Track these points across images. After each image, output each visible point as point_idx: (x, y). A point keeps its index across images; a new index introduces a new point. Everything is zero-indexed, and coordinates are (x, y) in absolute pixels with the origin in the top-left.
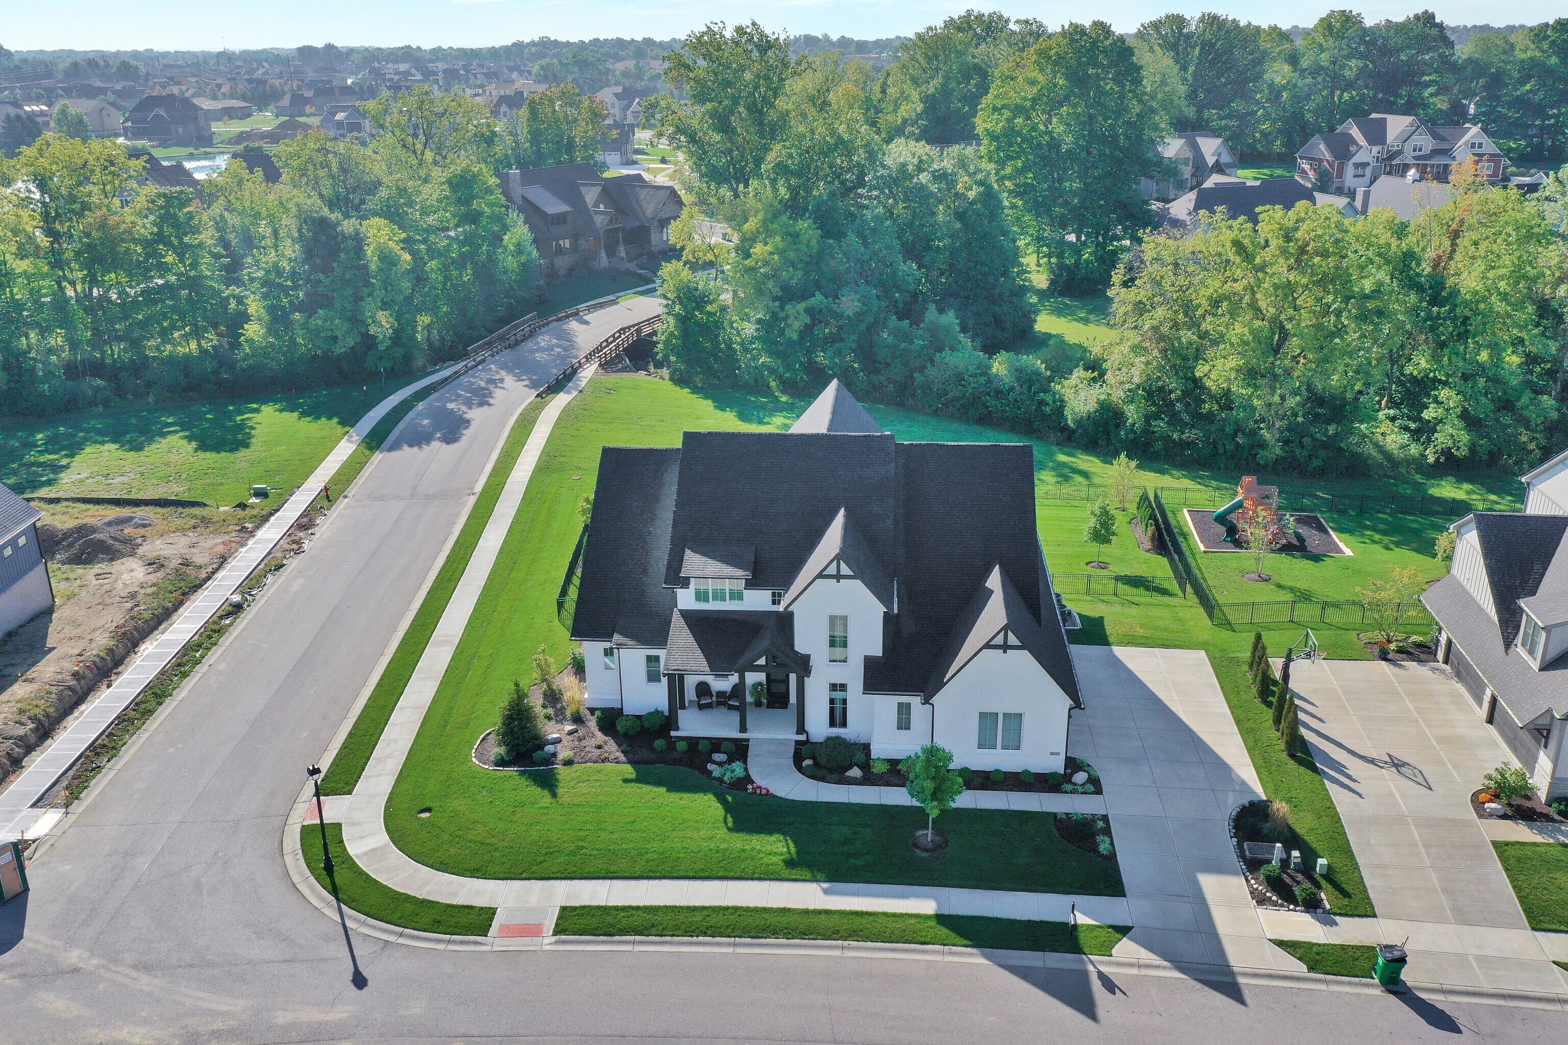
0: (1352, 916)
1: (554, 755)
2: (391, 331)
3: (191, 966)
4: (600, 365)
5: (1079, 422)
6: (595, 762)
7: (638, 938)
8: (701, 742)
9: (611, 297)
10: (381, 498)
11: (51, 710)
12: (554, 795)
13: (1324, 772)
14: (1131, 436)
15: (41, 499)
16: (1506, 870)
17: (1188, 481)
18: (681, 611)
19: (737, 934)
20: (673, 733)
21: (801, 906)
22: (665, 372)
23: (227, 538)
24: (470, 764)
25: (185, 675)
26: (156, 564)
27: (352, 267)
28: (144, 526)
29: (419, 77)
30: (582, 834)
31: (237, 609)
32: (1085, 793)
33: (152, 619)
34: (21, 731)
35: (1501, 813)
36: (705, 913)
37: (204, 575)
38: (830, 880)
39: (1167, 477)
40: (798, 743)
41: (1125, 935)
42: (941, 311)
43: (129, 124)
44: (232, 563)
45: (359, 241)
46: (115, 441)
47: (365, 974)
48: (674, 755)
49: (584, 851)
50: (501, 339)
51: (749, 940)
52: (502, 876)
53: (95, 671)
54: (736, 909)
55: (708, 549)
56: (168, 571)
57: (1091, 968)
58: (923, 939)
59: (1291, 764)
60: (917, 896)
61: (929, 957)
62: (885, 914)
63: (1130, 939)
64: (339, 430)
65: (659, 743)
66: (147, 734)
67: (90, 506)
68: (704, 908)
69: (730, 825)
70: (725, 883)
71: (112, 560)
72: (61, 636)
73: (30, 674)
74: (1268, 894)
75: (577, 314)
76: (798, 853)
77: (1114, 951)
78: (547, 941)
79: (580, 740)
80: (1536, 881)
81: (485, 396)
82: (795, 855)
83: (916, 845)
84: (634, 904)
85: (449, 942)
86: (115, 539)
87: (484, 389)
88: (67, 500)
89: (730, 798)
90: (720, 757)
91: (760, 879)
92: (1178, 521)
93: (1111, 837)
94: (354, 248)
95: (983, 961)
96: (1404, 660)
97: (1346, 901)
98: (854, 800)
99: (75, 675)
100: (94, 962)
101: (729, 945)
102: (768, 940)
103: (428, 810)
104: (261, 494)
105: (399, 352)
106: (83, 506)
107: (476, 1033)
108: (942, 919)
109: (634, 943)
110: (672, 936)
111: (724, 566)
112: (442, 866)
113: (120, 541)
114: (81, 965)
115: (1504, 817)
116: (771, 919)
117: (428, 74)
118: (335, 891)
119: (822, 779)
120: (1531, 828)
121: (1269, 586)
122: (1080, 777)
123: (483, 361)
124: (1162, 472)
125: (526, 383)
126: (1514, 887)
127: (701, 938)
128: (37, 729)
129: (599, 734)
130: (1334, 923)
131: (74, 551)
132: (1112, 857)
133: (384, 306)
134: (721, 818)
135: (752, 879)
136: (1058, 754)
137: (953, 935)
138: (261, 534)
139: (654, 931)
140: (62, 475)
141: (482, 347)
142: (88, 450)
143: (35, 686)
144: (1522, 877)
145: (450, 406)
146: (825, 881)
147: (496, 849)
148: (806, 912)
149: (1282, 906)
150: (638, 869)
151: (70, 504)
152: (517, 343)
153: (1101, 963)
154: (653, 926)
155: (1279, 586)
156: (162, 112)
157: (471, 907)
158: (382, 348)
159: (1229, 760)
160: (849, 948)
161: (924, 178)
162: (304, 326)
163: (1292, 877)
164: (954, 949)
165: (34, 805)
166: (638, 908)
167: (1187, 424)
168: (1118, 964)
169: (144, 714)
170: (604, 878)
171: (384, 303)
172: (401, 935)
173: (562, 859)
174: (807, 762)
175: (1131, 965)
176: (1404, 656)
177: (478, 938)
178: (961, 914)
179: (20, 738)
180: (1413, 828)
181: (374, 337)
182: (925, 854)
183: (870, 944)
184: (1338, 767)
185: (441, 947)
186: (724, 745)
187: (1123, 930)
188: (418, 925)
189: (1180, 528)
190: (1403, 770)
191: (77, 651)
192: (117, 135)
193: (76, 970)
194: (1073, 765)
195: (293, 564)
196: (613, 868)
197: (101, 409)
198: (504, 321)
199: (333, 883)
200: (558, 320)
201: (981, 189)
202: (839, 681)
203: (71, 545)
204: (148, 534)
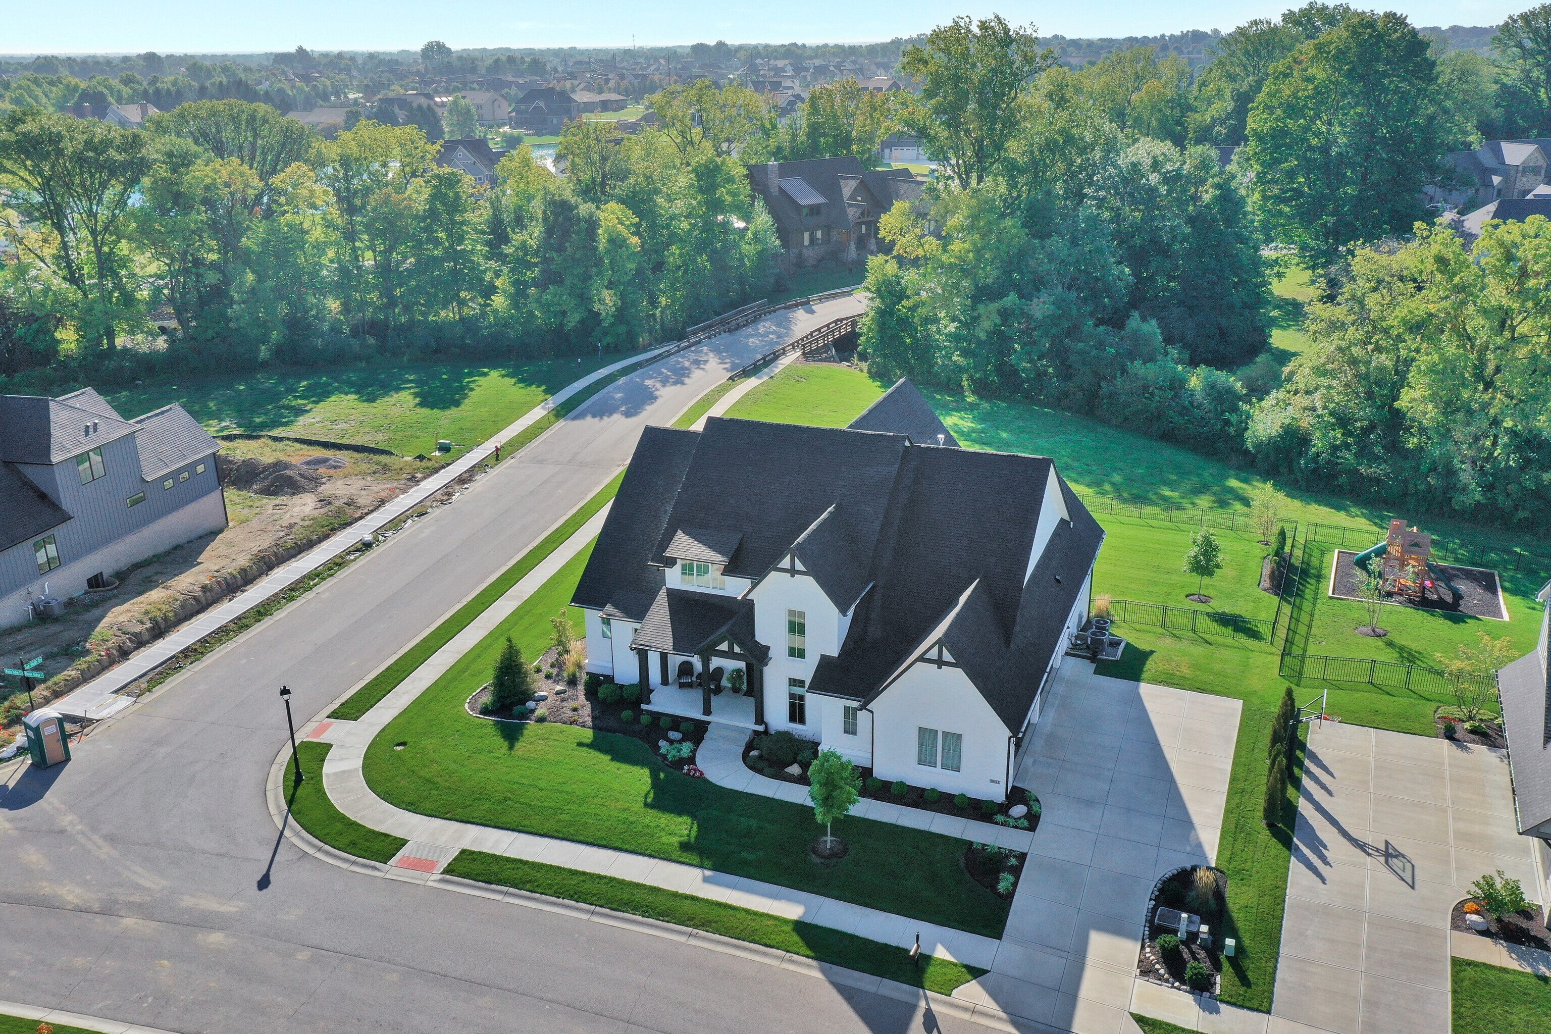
0: (1241, 1007)
1: (532, 711)
2: (614, 309)
3: (146, 845)
4: (803, 354)
5: (1259, 446)
6: (564, 723)
7: (512, 890)
8: (663, 718)
9: (848, 289)
10: (541, 462)
11: (171, 614)
12: (511, 747)
13: (1297, 848)
14: (1312, 466)
15: (270, 437)
16: (1454, 992)
17: (1364, 521)
18: (668, 589)
19: (599, 903)
20: (644, 707)
21: (673, 889)
22: (865, 366)
23: (395, 484)
24: (460, 709)
25: (292, 599)
26: (325, 501)
27: (584, 247)
28: (335, 467)
29: (791, 73)
30: (515, 786)
31: (367, 546)
32: (1016, 827)
33: (292, 548)
34: (138, 628)
35: (1480, 928)
36: (583, 878)
37: (357, 515)
38: (715, 868)
39: (1342, 514)
40: (756, 732)
41: (975, 978)
42: (1144, 319)
43: (514, 114)
44: (388, 506)
45: (592, 225)
46: (356, 393)
47: (272, 878)
48: (637, 727)
49: (510, 803)
50: (722, 322)
51: (607, 911)
52: (429, 812)
53: (224, 587)
54: (612, 879)
55: (698, 532)
56: (332, 508)
57: (923, 1004)
58: (768, 942)
59: (1264, 835)
60: (789, 899)
61: (767, 960)
62: (747, 911)
63: (979, 982)
64: (542, 396)
65: (627, 714)
66: (235, 645)
67: (305, 447)
68: (584, 874)
69: (649, 800)
70: (618, 853)
71: (294, 494)
72: (214, 553)
73: (169, 584)
74: (1157, 966)
75: (808, 303)
76: (696, 837)
77: (954, 992)
78: (433, 879)
79: (563, 700)
80: (1485, 1011)
81: (683, 375)
82: (692, 839)
83: (814, 851)
84: (525, 858)
85: (354, 863)
86: (302, 476)
87: (687, 369)
88: (289, 439)
89: (662, 775)
90: (674, 735)
91: (650, 856)
92: (1321, 562)
93: (1017, 878)
94: (587, 230)
95: (818, 975)
96: (1474, 742)
97: (1242, 990)
98: (779, 796)
99: (204, 588)
100: (79, 827)
101: (587, 912)
102: (626, 915)
103: (403, 744)
104: (445, 449)
105: (622, 329)
106: (298, 445)
107: (325, 947)
108: (801, 928)
109: (506, 893)
110: (542, 893)
111: (706, 550)
112: (387, 796)
113: (306, 478)
114: (69, 828)
115: (1485, 933)
116: (639, 896)
117: (799, 69)
118: (290, 802)
119: (760, 771)
120: (1510, 951)
121: (1380, 643)
122: (1019, 810)
123: (699, 342)
124: (1338, 508)
125: (727, 366)
126: (1454, 1013)
127: (566, 901)
128: (152, 629)
129: (582, 698)
130: (1217, 1011)
131: (266, 483)
132: (1009, 896)
133: (610, 285)
134: (643, 793)
135: (644, 855)
136: (998, 782)
137: (801, 943)
138: (423, 484)
139: (528, 886)
140: (300, 418)
141: (703, 329)
142: (333, 398)
143: (169, 592)
144: (1469, 1004)
145: (648, 382)
146: (710, 869)
147: (437, 789)
148: (675, 895)
149: (1167, 981)
150: (546, 828)
151: (290, 443)
152: (738, 327)
153: (935, 1000)
154: (530, 881)
155: (1390, 644)
156: (541, 104)
157: (388, 836)
158: (605, 324)
159: (1196, 819)
160: (695, 936)
161: (1154, 178)
162: (538, 301)
163: (1193, 954)
164: (795, 957)
165: (116, 692)
166: (526, 863)
167: (1378, 458)
168: (953, 1005)
169: (241, 628)
170: (513, 830)
171: (610, 283)
172: (320, 850)
173: (487, 805)
174: (754, 753)
175: (965, 1009)
176: (1476, 738)
177: (378, 864)
178: (820, 924)
179: (135, 635)
180: (1365, 926)
181: (598, 314)
182: (818, 860)
183: (717, 936)
184: (1317, 845)
185: (344, 866)
186: (683, 726)
187: (976, 972)
188: (336, 844)
189: (1320, 569)
190: (1394, 862)
191: (216, 568)
192: (504, 124)
193: (62, 832)
194: (1016, 795)
195: (435, 513)
196: (527, 822)
197: (364, 364)
198: (733, 305)
199: (293, 795)
200: (785, 308)
201: (1218, 192)
202: (798, 677)
203: (266, 478)
204: (335, 476)
